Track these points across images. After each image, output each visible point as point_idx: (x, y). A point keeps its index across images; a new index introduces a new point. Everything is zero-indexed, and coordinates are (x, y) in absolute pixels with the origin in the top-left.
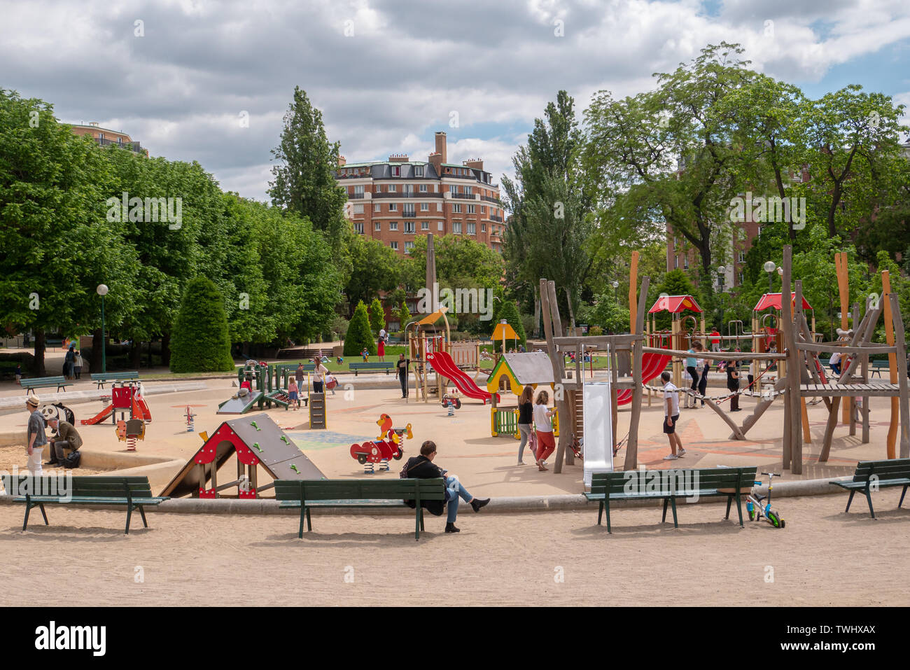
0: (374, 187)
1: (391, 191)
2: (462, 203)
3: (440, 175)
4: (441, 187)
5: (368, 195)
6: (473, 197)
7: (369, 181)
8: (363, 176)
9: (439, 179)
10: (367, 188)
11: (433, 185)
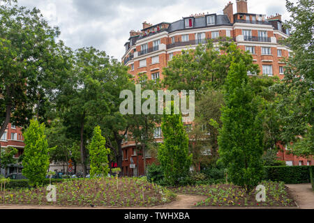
0: (168, 39)
1: (184, 39)
2: (257, 45)
3: (232, 22)
4: (233, 32)
5: (162, 46)
6: (269, 40)
7: (164, 34)
8: (159, 31)
9: (232, 25)
10: (162, 41)
11: (225, 31)
